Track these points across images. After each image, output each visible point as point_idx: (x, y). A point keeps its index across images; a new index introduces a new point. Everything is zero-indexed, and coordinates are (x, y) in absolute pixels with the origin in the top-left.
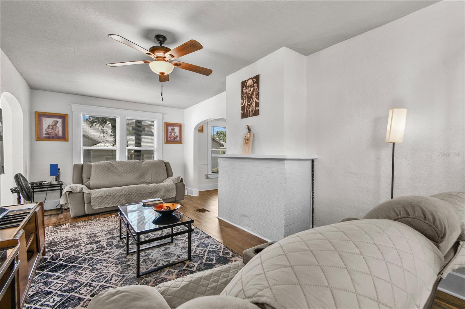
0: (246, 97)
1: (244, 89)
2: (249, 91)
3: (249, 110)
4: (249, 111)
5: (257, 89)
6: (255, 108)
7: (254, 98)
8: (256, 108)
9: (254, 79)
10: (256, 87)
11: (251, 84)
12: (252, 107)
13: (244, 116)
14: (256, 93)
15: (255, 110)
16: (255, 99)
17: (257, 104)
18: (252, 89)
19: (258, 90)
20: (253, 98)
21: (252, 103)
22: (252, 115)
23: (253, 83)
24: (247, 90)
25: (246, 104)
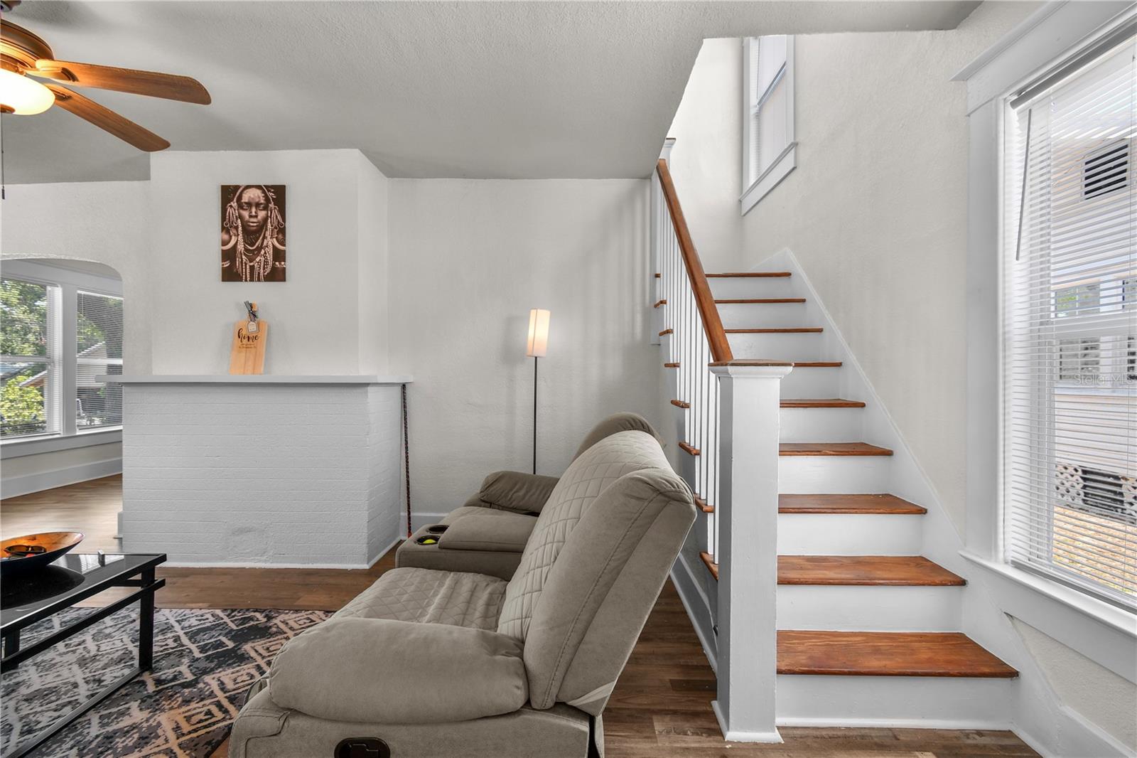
0: (240, 229)
1: (231, 206)
2: (251, 216)
3: (252, 264)
4: (252, 268)
5: (279, 217)
6: (274, 264)
7: (269, 237)
8: (277, 263)
9: (269, 191)
10: (275, 213)
11: (257, 200)
12: (263, 259)
13: (230, 275)
14: (276, 228)
15: (274, 267)
16: (270, 241)
17: (279, 255)
18: (262, 214)
19: (281, 221)
20: (265, 237)
21: (259, 249)
22: (262, 277)
23: (265, 200)
24: (245, 214)
25: (241, 247)
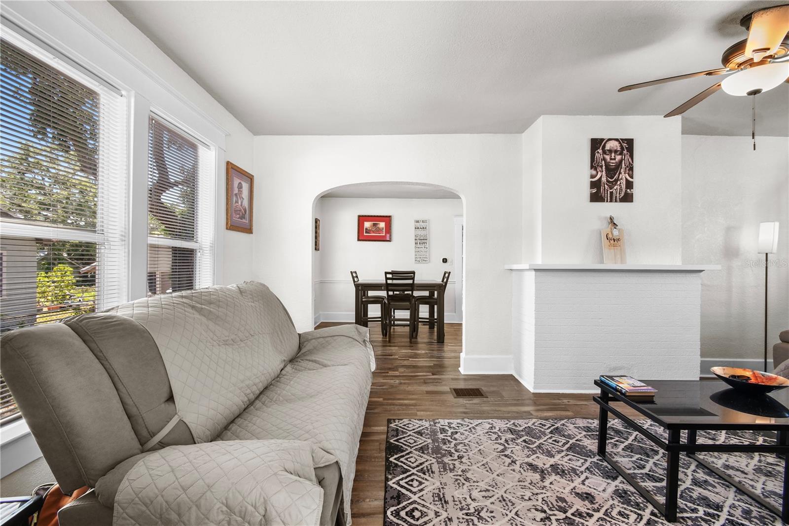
0: (604, 167)
1: (598, 152)
2: (611, 159)
3: (611, 191)
4: (612, 193)
5: (630, 160)
6: (626, 191)
7: (623, 173)
8: (628, 190)
9: (623, 142)
10: (627, 157)
11: (615, 148)
12: (619, 187)
13: (596, 197)
14: (628, 167)
15: (626, 193)
16: (624, 176)
17: (629, 185)
18: (618, 158)
19: (631, 162)
20: (620, 173)
21: (616, 181)
22: (618, 200)
23: (621, 148)
24: (608, 157)
25: (604, 179)
